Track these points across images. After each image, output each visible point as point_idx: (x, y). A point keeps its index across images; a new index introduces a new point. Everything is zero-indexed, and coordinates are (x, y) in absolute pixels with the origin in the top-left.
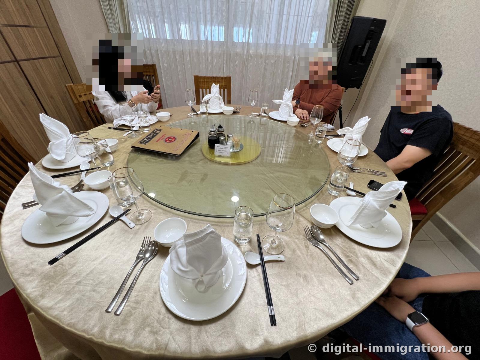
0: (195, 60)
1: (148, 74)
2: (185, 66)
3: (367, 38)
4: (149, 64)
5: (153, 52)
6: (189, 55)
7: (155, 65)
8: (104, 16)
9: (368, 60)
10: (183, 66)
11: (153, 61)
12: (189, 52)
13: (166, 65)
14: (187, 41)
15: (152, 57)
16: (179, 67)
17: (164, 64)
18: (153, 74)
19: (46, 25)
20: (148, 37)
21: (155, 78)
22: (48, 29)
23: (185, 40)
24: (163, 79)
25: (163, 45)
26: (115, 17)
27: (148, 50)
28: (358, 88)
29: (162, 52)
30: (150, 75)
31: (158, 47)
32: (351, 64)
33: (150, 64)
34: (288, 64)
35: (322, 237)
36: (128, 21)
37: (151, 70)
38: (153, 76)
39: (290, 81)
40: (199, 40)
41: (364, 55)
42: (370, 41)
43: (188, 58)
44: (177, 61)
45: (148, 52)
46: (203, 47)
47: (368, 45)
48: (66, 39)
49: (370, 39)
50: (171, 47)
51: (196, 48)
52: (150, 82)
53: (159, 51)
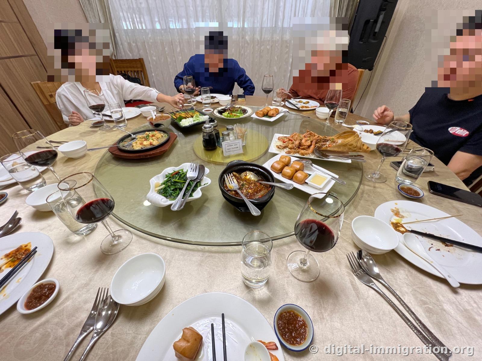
0: (186, 51)
1: (136, 70)
2: (175, 59)
3: (381, 9)
4: (135, 58)
5: (139, 44)
6: (179, 46)
7: (142, 59)
8: (81, 6)
9: (380, 36)
10: (174, 59)
11: (140, 55)
12: (179, 42)
13: (155, 58)
14: (176, 30)
15: (139, 51)
16: (169, 60)
17: (153, 58)
18: (141, 70)
19: (16, 20)
20: (133, 28)
21: (143, 74)
22: (19, 24)
23: (174, 29)
24: (153, 74)
25: (150, 36)
26: (94, 8)
27: (133, 42)
28: (370, 70)
29: (150, 43)
30: (138, 71)
31: (145, 39)
32: (362, 43)
33: (138, 58)
34: (287, 50)
35: (376, 270)
36: (108, 11)
37: (139, 65)
38: (141, 71)
39: (290, 68)
40: (189, 28)
41: (377, 30)
42: (384, 13)
43: (178, 49)
44: (167, 53)
45: (134, 45)
46: (194, 36)
47: (381, 17)
48: (42, 35)
49: (384, 11)
50: (159, 37)
51: (186, 37)
52: (139, 79)
53: (146, 43)
